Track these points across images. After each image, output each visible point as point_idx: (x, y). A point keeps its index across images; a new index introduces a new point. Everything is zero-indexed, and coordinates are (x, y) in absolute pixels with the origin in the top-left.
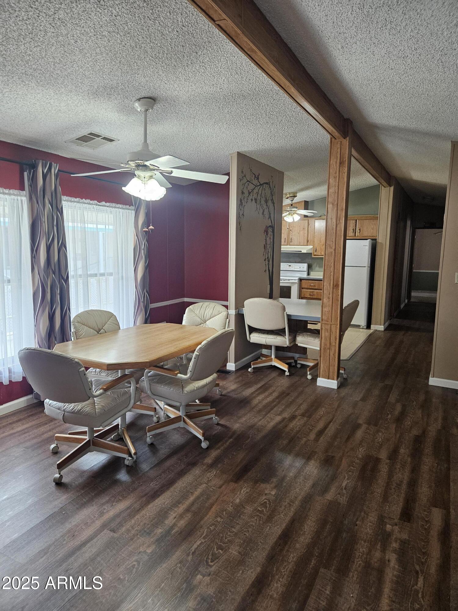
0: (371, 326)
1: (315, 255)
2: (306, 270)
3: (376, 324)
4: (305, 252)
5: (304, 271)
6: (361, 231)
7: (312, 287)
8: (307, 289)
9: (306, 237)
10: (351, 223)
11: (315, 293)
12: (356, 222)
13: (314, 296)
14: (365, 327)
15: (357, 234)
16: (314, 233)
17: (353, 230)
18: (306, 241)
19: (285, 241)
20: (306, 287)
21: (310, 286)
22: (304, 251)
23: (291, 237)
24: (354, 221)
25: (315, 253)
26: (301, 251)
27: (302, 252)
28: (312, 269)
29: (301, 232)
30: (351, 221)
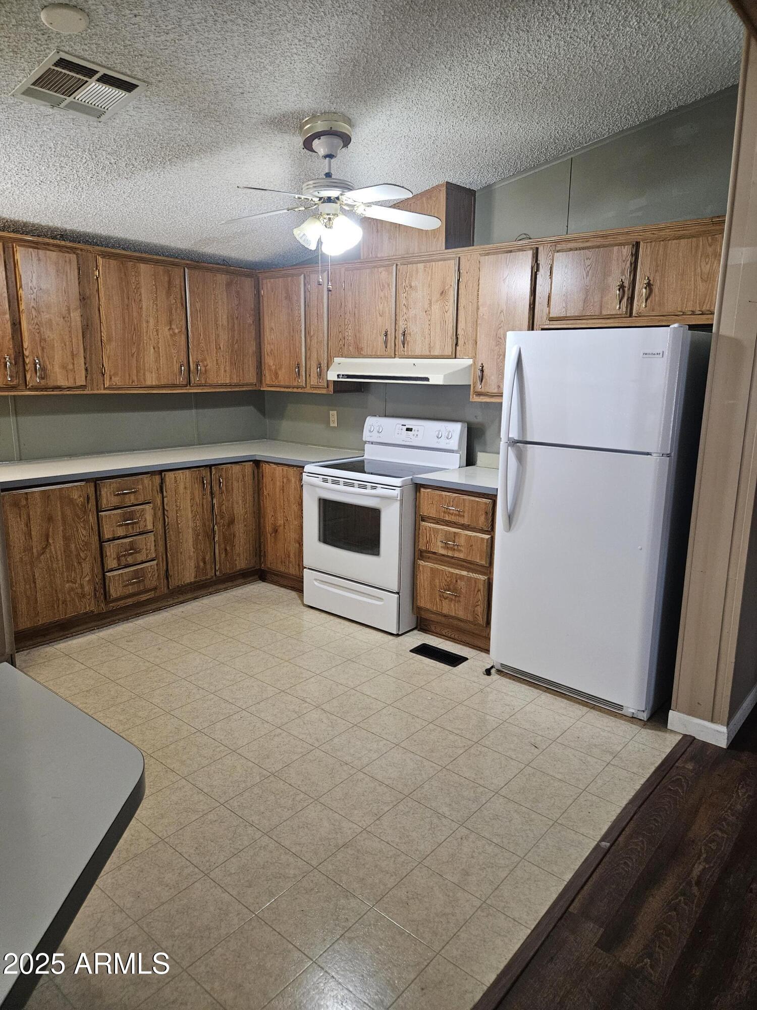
0: (671, 713)
1: (479, 394)
2: (456, 448)
3: (692, 712)
4: (441, 382)
5: (452, 451)
6: (656, 290)
7: (453, 519)
8: (438, 521)
9: (450, 326)
10: (614, 256)
11: (462, 541)
12: (636, 255)
13: (460, 551)
14: (644, 716)
15: (639, 306)
16: (478, 308)
17: (622, 287)
18: (450, 343)
19: (386, 342)
20: (433, 514)
21: (447, 512)
22: (436, 379)
23: (401, 325)
24: (626, 251)
25: (479, 387)
26: (427, 379)
27: (431, 382)
28: (485, 444)
29: (436, 308)
30: (616, 248)
